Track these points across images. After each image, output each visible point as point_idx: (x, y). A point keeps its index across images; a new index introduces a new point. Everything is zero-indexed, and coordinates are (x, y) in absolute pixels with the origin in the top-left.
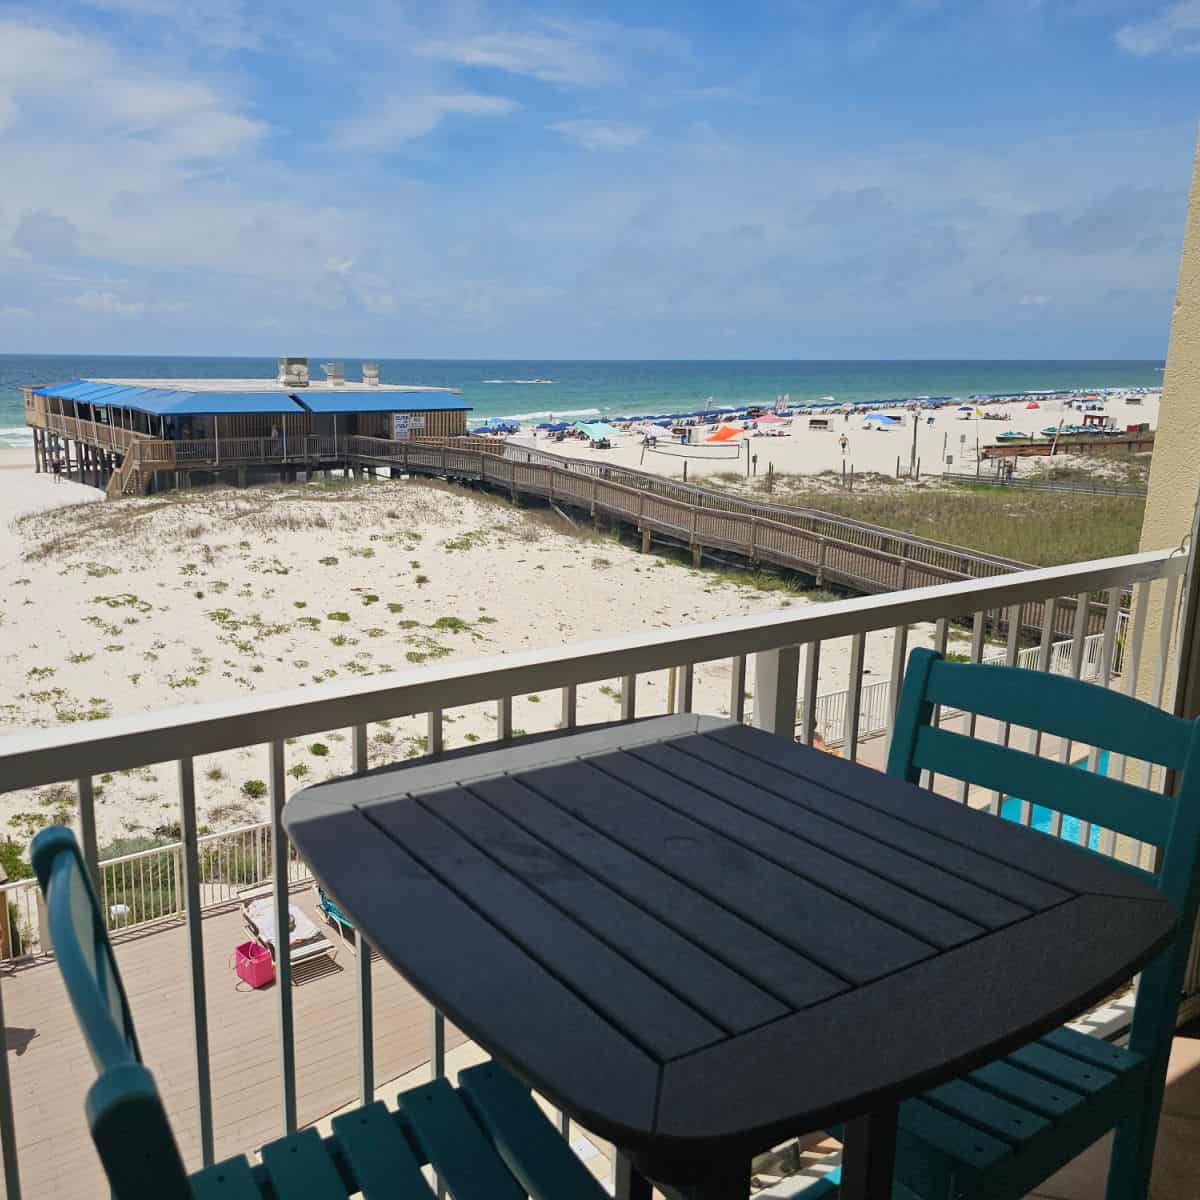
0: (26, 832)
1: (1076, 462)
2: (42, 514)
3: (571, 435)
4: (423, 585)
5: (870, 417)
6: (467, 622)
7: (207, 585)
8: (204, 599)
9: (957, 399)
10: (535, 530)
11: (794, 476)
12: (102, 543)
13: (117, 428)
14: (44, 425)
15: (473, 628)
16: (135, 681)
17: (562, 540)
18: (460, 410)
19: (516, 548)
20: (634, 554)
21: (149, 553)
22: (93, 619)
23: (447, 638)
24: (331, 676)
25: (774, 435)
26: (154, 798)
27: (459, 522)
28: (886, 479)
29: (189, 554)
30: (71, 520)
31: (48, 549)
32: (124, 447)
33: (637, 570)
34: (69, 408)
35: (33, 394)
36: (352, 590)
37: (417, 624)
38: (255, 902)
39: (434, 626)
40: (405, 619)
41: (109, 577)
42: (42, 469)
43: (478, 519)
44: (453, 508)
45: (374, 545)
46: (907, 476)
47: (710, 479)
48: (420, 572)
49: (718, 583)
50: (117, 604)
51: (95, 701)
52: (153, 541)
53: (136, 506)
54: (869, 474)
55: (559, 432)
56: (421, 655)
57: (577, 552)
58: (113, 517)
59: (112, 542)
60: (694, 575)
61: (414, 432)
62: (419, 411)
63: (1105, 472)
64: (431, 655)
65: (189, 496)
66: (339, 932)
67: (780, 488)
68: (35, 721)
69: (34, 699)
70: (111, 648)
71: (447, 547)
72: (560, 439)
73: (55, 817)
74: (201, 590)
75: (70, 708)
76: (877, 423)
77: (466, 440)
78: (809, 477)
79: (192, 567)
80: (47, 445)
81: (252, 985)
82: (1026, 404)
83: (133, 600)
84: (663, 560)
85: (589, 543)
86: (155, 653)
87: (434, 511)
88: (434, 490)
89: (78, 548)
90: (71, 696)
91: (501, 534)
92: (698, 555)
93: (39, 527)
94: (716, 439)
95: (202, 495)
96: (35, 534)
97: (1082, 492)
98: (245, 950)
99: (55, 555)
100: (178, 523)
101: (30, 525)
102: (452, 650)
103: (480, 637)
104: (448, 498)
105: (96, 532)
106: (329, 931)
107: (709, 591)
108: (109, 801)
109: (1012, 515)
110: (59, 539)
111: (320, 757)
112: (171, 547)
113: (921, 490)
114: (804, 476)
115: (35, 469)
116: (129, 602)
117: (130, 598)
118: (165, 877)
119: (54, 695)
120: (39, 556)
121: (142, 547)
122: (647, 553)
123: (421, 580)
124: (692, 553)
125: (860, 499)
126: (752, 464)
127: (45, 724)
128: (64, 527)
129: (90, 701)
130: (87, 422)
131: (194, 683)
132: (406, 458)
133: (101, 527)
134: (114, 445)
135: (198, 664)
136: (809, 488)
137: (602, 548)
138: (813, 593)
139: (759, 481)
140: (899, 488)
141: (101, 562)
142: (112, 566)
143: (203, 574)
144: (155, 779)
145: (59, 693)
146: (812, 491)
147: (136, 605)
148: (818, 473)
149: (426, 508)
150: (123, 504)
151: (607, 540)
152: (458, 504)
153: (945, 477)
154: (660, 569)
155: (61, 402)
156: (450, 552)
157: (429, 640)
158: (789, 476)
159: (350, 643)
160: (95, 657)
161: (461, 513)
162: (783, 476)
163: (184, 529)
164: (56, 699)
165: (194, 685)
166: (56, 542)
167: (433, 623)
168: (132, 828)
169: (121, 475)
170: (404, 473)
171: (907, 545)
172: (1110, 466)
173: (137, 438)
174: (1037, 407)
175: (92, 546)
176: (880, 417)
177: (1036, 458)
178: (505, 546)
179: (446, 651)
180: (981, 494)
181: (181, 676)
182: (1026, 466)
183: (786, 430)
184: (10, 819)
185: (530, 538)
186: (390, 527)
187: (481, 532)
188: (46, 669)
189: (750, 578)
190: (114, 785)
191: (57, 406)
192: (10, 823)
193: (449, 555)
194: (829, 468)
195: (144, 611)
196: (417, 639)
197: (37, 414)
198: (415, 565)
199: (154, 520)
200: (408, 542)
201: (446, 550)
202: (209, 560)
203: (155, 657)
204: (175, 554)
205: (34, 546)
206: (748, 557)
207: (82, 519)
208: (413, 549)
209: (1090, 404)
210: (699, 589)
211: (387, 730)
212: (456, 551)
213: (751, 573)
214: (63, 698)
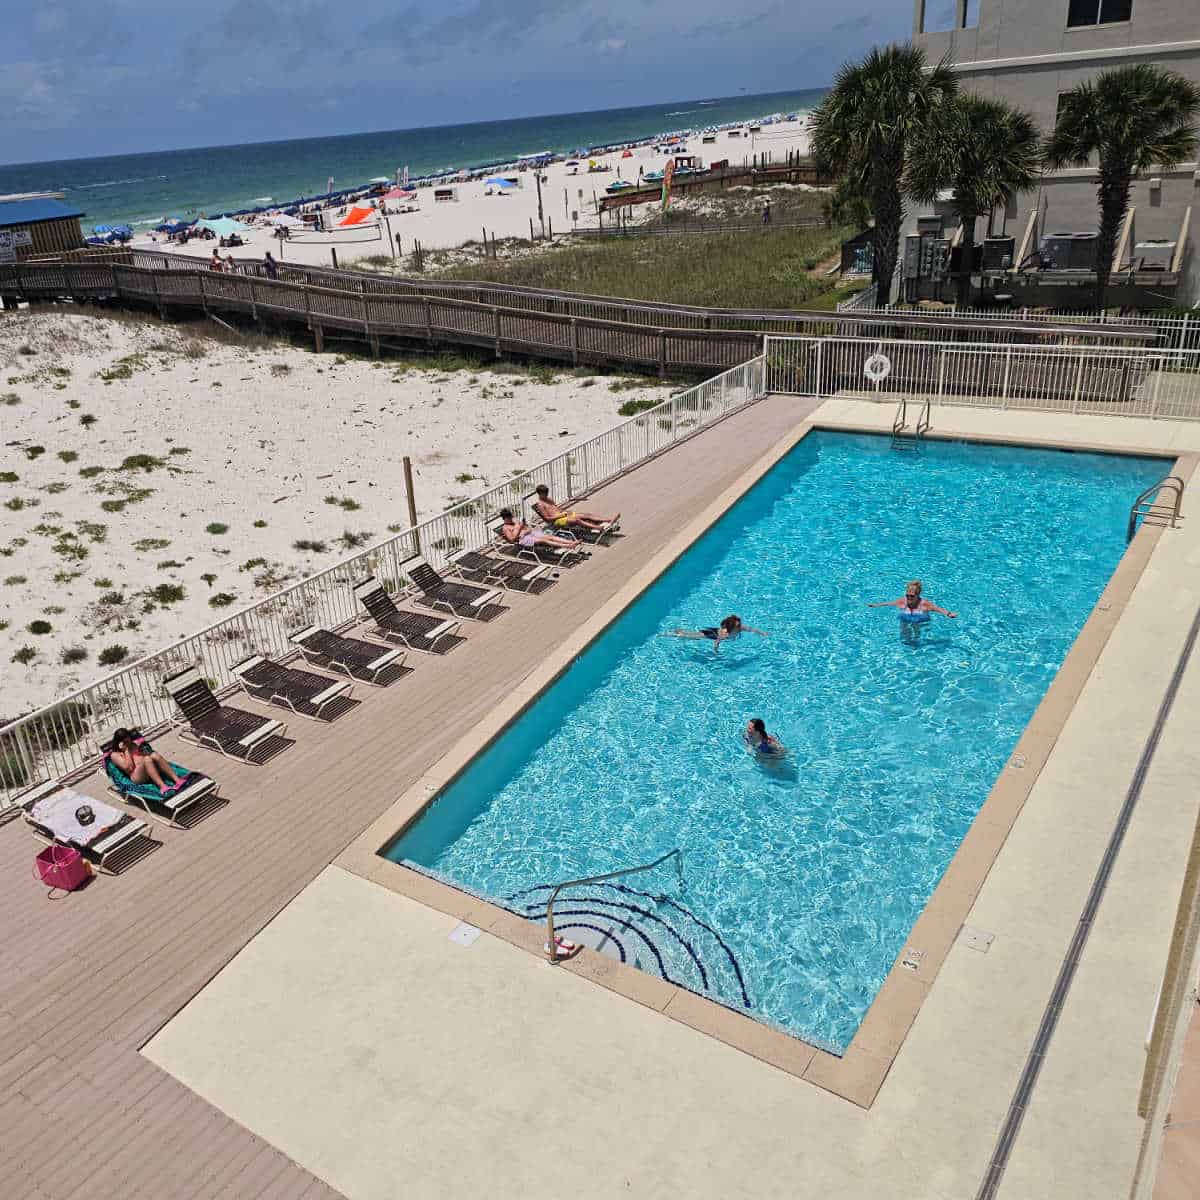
1: (680, 204)
3: (194, 235)
4: (90, 425)
5: (490, 182)
6: (158, 457)
9: (561, 155)
10: (198, 345)
11: (439, 251)
15: (167, 462)
17: (229, 351)
18: (70, 217)
19: (183, 366)
20: (310, 355)
23: (141, 479)
24: (21, 545)
25: (404, 212)
27: (109, 348)
28: (523, 243)
33: (320, 371)
36: (7, 445)
37: (101, 470)
38: (38, 805)
39: (121, 469)
40: (84, 467)
43: (130, 342)
44: (96, 333)
45: (14, 389)
46: (542, 237)
47: (359, 265)
48: (84, 411)
49: (404, 371)
54: (508, 239)
55: (181, 233)
56: (120, 502)
57: (251, 361)
60: (378, 366)
61: (22, 251)
62: (21, 224)
63: (706, 210)
64: (129, 500)
66: (145, 810)
67: (430, 266)
71: (104, 378)
72: (184, 240)
76: (497, 188)
77: (86, 253)
78: (453, 250)
81: (67, 890)
82: (621, 153)
84: (342, 357)
85: (260, 350)
87: (76, 339)
88: (66, 316)
91: (161, 354)
92: (375, 344)
94: (347, 222)
97: (694, 234)
98: (46, 856)
102: (152, 490)
103: (177, 470)
104: (87, 322)
106: (133, 810)
107: (397, 381)
109: (641, 262)
111: (44, 636)
113: (557, 250)
114: (449, 250)
122: (323, 351)
123: (87, 420)
124: (369, 345)
125: (507, 265)
126: (395, 244)
132: (20, 283)
136: (457, 260)
137: (275, 353)
138: (497, 367)
139: (407, 261)
140: (538, 250)
146: (460, 264)
148: (460, 244)
149: (64, 337)
151: (279, 344)
152: (99, 328)
153: (574, 233)
154: (342, 366)
156: (110, 383)
157: (121, 484)
158: (434, 251)
159: (29, 505)
161: (107, 337)
162: (429, 253)
167: (119, 464)
170: (21, 301)
171: (567, 304)
172: (709, 204)
174: (630, 155)
176: (498, 181)
177: (646, 204)
178: (169, 367)
179: (145, 493)
180: (611, 246)
182: (640, 213)
183: (414, 205)
185: (195, 354)
186: (28, 365)
187: (137, 355)
189: (432, 361)
193: (109, 386)
194: (469, 238)
196: (107, 486)
198: (74, 404)
200: (55, 380)
201: (104, 382)
206: (425, 341)
208: (64, 386)
209: (675, 147)
210: (388, 379)
211: (111, 590)
212: (116, 381)
213: (433, 356)
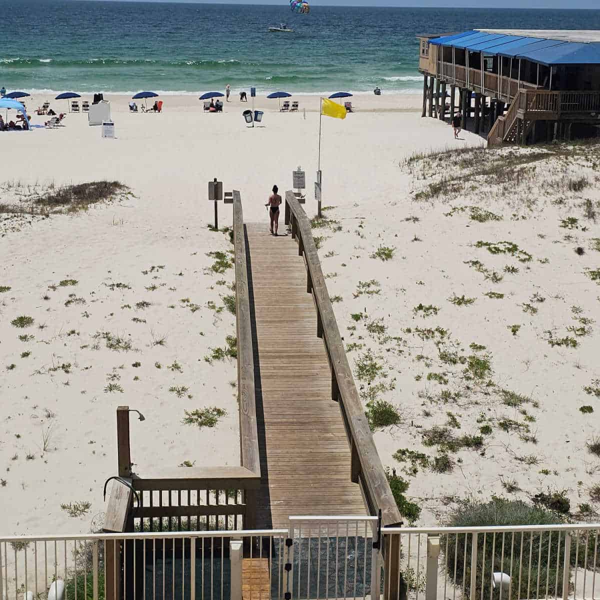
0: (410, 469)
2: (429, 156)
7: (587, 242)
8: (583, 256)
12: (486, 189)
13: (505, 77)
14: (434, 72)
16: (514, 332)
21: (531, 203)
22: (475, 263)
26: (533, 461)
29: (571, 208)
30: (456, 163)
31: (436, 190)
32: (508, 96)
34: (460, 55)
35: (429, 43)
41: (490, 223)
42: (427, 114)
50: (497, 251)
51: (475, 347)
52: (535, 190)
53: (518, 154)
58: (496, 163)
59: (495, 188)
65: (571, 148)
68: (420, 358)
69: (419, 335)
70: (492, 295)
73: (437, 460)
74: (581, 246)
75: (452, 350)
79: (573, 221)
80: (435, 92)
83: (513, 249)
86: (535, 307)
89: (463, 192)
90: (453, 339)
93: (427, 168)
95: (583, 147)
96: (423, 175)
99: (442, 196)
100: (561, 175)
101: (418, 166)
105: (480, 178)
108: (488, 454)
110: (446, 182)
112: (554, 198)
115: (421, 113)
116: (509, 250)
117: (511, 247)
118: (545, 552)
119: (437, 334)
120: (427, 196)
121: (524, 196)
127: (428, 362)
128: (449, 170)
129: (471, 346)
130: (476, 70)
131: (575, 344)
133: (485, 173)
134: (500, 93)
135: (578, 325)
141: (484, 207)
142: (494, 213)
143: (584, 230)
144: (534, 441)
145: (442, 333)
147: (517, 254)
150: (505, 151)
155: (453, 51)
160: (476, 302)
163: (566, 182)
164: (439, 339)
165: (574, 346)
166: (443, 184)
168: (511, 489)
169: (505, 122)
173: (523, 87)
175: (477, 191)
181: (561, 335)
184: (395, 452)
188: (431, 308)
190: (493, 438)
191: (450, 55)
192: (395, 457)
195: (524, 261)
197: (429, 62)
199: (537, 170)
202: (591, 215)
203: (534, 311)
204: (557, 206)
205: (422, 186)
207: (466, 163)
214: (445, 339)
